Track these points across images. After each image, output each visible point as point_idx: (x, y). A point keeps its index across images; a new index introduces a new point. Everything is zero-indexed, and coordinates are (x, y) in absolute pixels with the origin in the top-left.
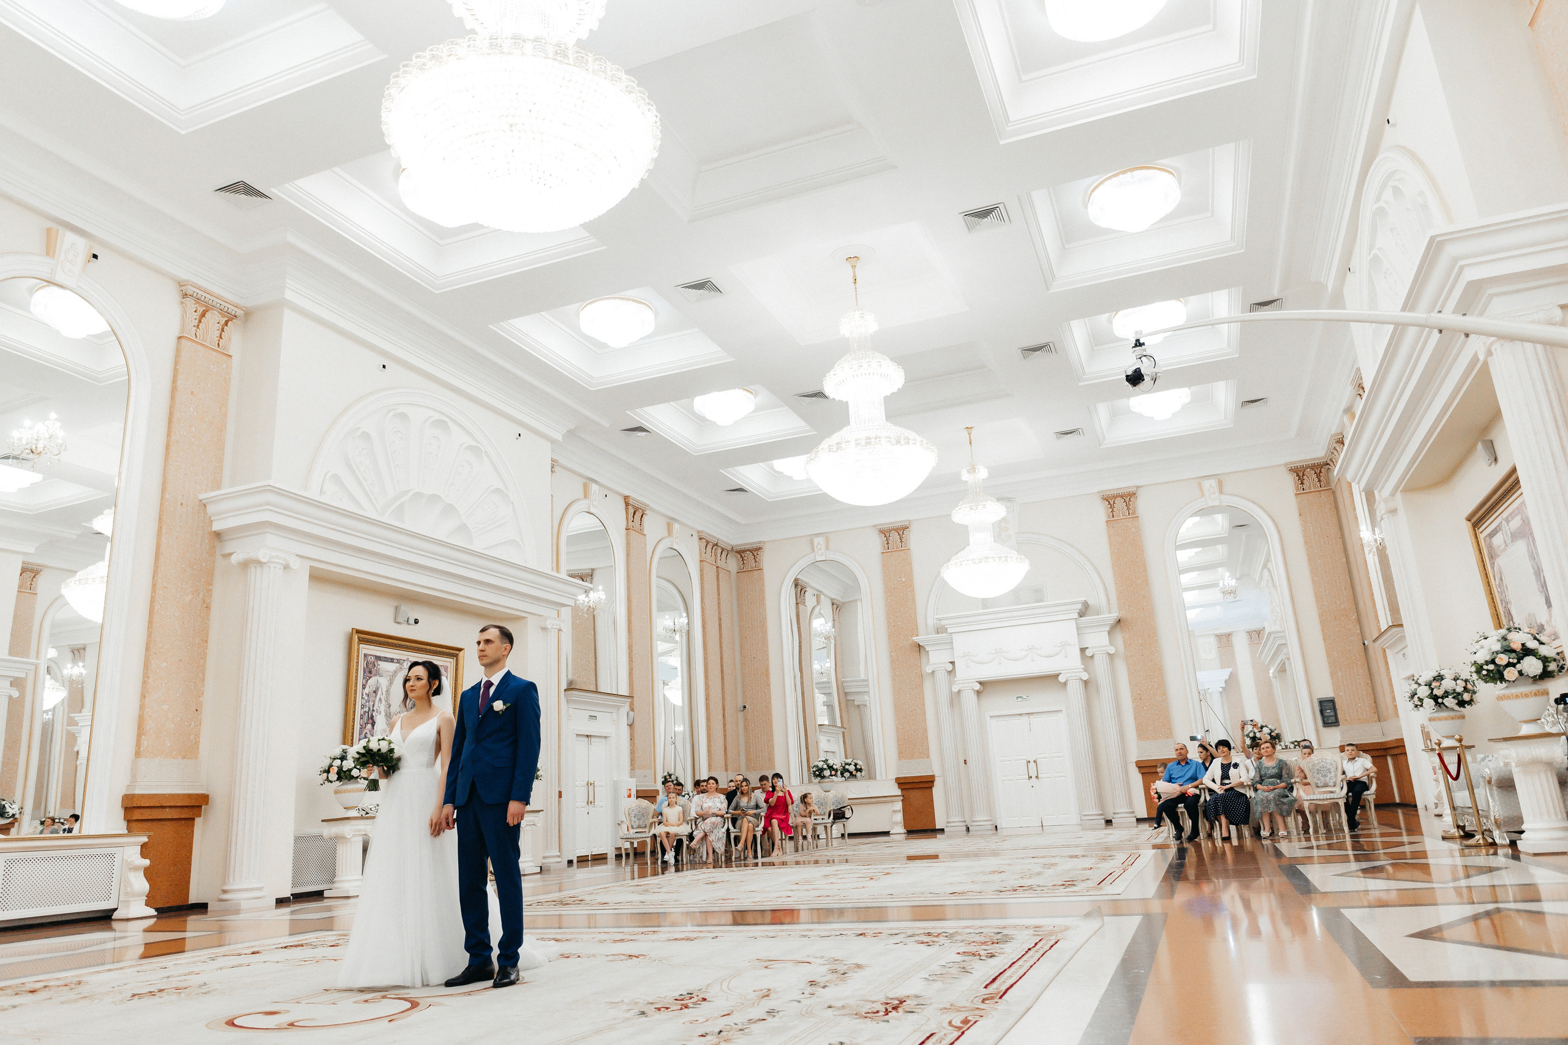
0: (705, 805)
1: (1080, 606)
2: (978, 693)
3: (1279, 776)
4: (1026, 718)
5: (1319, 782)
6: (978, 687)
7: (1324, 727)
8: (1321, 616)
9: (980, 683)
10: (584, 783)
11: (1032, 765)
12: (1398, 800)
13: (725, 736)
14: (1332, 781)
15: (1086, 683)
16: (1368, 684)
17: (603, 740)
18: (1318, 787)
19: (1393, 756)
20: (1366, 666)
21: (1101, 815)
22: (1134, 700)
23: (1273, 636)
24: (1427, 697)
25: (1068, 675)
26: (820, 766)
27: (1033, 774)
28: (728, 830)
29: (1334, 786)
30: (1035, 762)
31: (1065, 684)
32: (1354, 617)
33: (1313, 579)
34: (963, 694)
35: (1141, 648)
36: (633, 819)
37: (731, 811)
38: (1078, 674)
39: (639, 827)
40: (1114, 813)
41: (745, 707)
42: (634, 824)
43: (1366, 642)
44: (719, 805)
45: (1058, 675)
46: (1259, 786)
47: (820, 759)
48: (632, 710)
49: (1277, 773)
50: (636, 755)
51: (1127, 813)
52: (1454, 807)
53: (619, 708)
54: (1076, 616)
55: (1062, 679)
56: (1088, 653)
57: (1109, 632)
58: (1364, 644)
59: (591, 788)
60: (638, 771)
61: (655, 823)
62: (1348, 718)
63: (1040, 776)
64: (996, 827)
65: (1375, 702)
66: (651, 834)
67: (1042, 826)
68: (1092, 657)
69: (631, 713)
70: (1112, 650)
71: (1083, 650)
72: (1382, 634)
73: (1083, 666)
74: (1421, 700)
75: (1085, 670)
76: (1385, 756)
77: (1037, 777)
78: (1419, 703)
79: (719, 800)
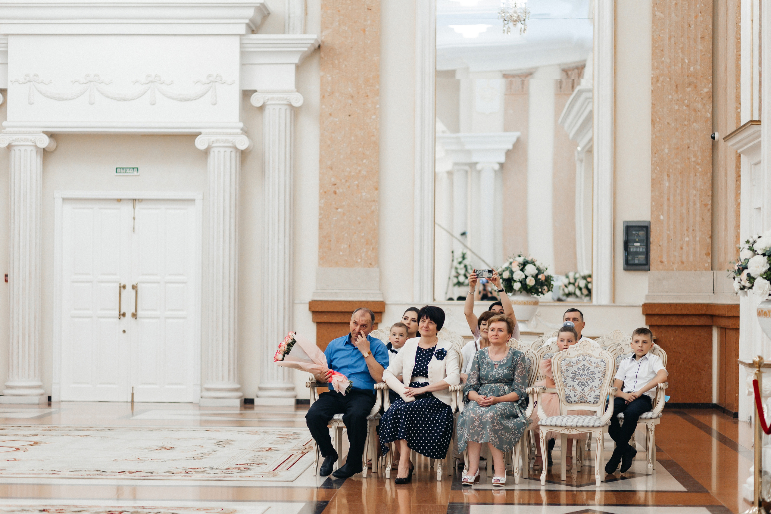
1: (250, 13)
2: (46, 153)
3: (509, 380)
4: (127, 209)
5: (572, 394)
6: (45, 142)
7: (625, 269)
8: (655, 80)
9: (52, 136)
11: (129, 293)
12: (715, 400)
14: (593, 394)
15: (244, 155)
16: (706, 205)
18: (569, 402)
19: (722, 329)
20: (709, 175)
21: (237, 390)
22: (324, 193)
23: (584, 95)
24: (761, 276)
25: (214, 138)
27: (129, 309)
29: (595, 403)
30: (134, 287)
31: (206, 152)
32: (706, 90)
33: (654, 15)
34: (16, 153)
35: (350, 101)
38: (230, 138)
40: (260, 389)
43: (717, 135)
45: (195, 135)
46: (473, 394)
49: (505, 376)
51: (282, 389)
52: (760, 472)
54: (242, 30)
55: (200, 143)
56: (256, 101)
57: (298, 67)
58: (713, 138)
62: (665, 260)
63: (140, 313)
64: (50, 398)
65: (712, 237)
67: (132, 401)
68: (262, 108)
70: (297, 100)
71: (246, 94)
72: (740, 129)
73: (241, 125)
74: (751, 279)
75: (246, 132)
76: (710, 327)
77: (134, 315)
78: (748, 285)
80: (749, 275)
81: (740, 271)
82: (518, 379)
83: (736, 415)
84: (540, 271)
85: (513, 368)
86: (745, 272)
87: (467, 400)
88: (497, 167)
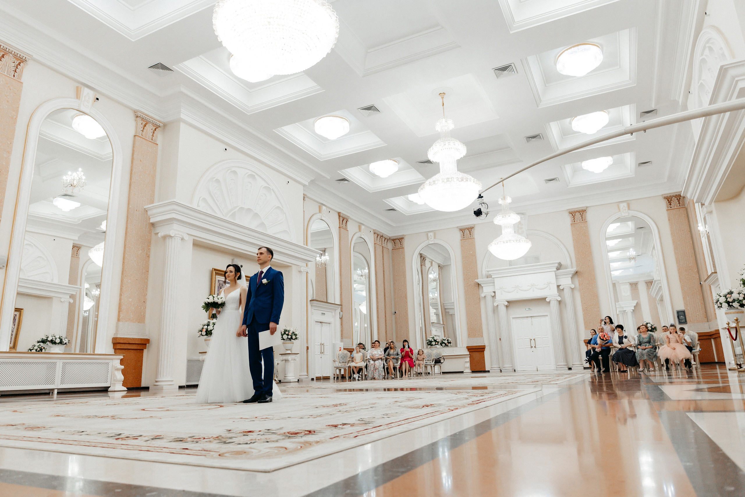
0: (373, 353)
1: (557, 265)
2: (507, 306)
3: (649, 342)
4: (530, 319)
6: (506, 303)
7: (679, 324)
8: (679, 270)
9: (508, 302)
10: (319, 344)
11: (533, 341)
12: (716, 361)
13: (386, 325)
15: (560, 302)
16: (702, 303)
17: (328, 325)
19: (715, 338)
20: (701, 294)
21: (566, 365)
22: (584, 310)
23: (657, 282)
24: (724, 302)
25: (551, 298)
26: (430, 340)
27: (533, 345)
28: (384, 364)
30: (534, 340)
31: (549, 302)
32: (695, 270)
33: (675, 252)
34: (499, 307)
35: (588, 285)
36: (340, 359)
37: (386, 356)
38: (555, 298)
39: (343, 363)
40: (573, 365)
41: (395, 312)
42: (341, 361)
43: (702, 283)
44: (380, 353)
45: (545, 298)
46: (639, 347)
47: (430, 337)
48: (342, 311)
49: (648, 341)
50: (344, 332)
51: (579, 364)
52: (735, 355)
53: (335, 310)
54: (555, 269)
55: (547, 300)
56: (561, 288)
57: (572, 278)
58: (701, 284)
59: (322, 346)
60: (344, 340)
61: (350, 360)
62: (692, 320)
63: (536, 346)
64: (515, 370)
65: (706, 312)
66: (348, 366)
67: (537, 370)
68: (563, 290)
69: (341, 313)
70: (573, 286)
71: (558, 286)
72: (709, 277)
73: (558, 294)
74: (721, 304)
75: (559, 296)
76: (710, 339)
77: (535, 347)
79: (380, 351)
80: (720, 303)
81: (717, 302)
82: (652, 341)
83: (724, 363)
84: (652, 326)
85: (650, 339)
86: (719, 302)
87: (638, 348)
88: (632, 311)
